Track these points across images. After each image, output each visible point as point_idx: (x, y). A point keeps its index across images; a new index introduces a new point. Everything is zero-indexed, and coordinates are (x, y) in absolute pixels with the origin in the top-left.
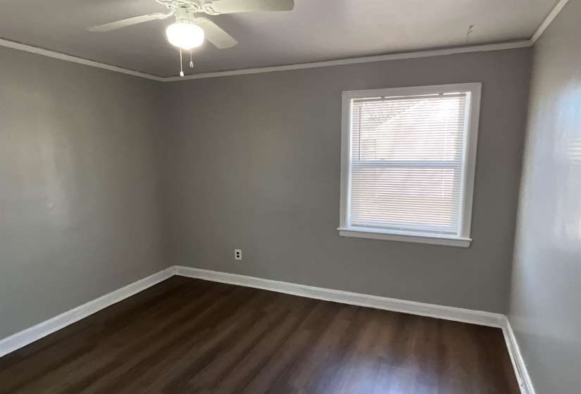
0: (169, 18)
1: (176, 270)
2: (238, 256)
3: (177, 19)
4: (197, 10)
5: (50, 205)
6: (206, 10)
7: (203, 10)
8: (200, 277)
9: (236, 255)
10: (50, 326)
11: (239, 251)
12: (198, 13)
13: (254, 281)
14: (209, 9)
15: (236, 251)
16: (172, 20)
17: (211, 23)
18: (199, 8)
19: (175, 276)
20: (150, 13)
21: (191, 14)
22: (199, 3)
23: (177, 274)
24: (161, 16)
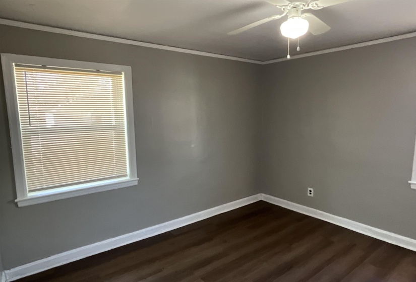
0: (282, 17)
1: (262, 197)
2: (310, 194)
3: (289, 17)
4: (304, 8)
5: (193, 146)
6: (313, 7)
7: (310, 7)
8: (279, 205)
9: (309, 192)
10: (192, 219)
11: (312, 189)
12: (305, 10)
13: (321, 214)
14: (314, 5)
15: (309, 189)
16: (285, 19)
17: (313, 16)
18: (306, 6)
19: (261, 201)
20: (270, 16)
21: (300, 12)
22: (306, 2)
23: (262, 199)
24: (277, 17)
